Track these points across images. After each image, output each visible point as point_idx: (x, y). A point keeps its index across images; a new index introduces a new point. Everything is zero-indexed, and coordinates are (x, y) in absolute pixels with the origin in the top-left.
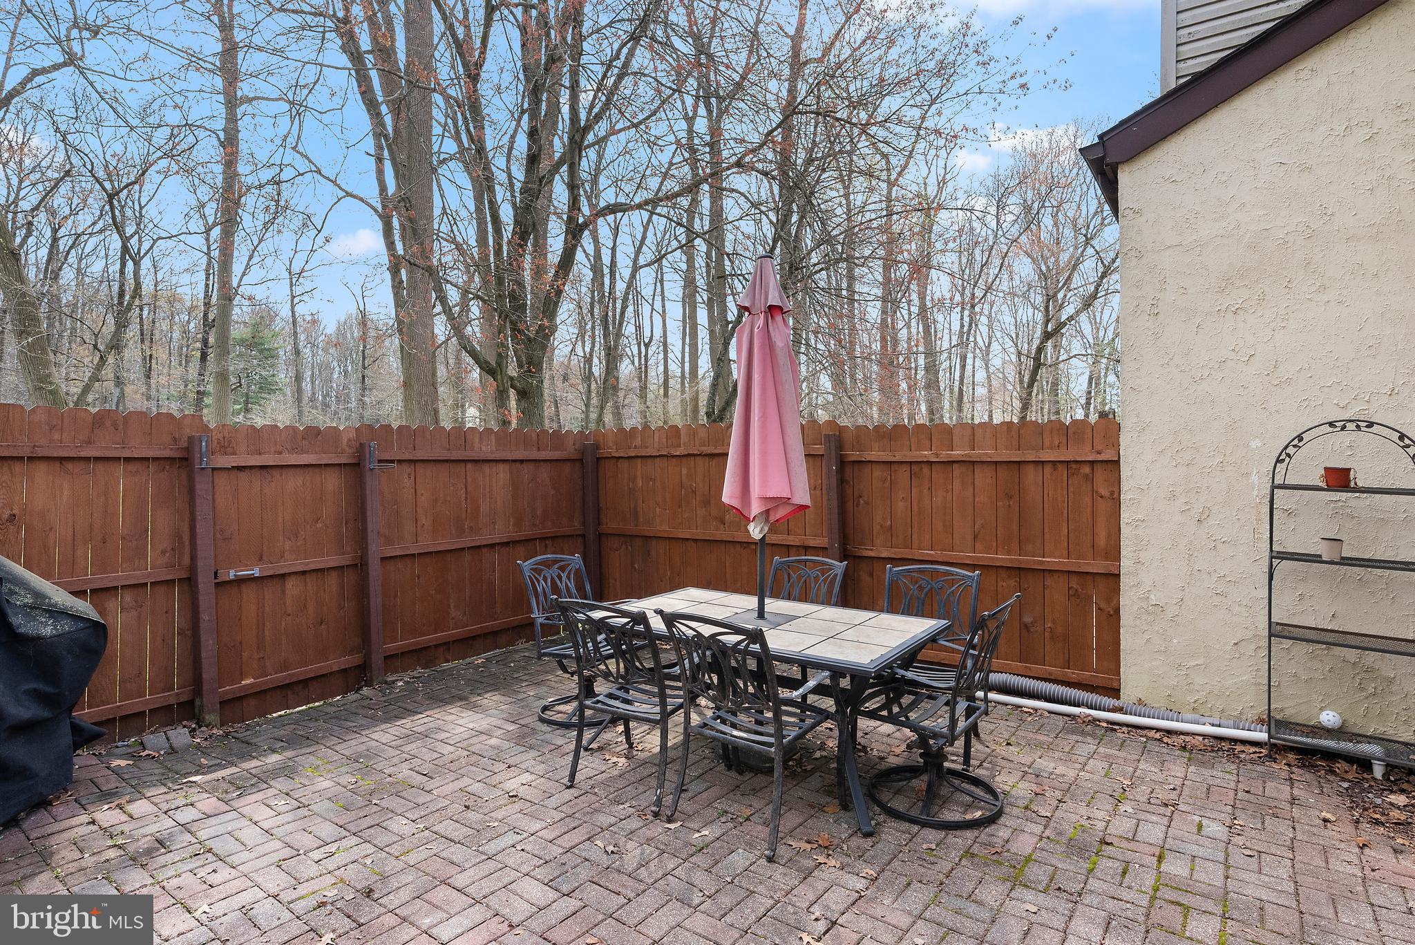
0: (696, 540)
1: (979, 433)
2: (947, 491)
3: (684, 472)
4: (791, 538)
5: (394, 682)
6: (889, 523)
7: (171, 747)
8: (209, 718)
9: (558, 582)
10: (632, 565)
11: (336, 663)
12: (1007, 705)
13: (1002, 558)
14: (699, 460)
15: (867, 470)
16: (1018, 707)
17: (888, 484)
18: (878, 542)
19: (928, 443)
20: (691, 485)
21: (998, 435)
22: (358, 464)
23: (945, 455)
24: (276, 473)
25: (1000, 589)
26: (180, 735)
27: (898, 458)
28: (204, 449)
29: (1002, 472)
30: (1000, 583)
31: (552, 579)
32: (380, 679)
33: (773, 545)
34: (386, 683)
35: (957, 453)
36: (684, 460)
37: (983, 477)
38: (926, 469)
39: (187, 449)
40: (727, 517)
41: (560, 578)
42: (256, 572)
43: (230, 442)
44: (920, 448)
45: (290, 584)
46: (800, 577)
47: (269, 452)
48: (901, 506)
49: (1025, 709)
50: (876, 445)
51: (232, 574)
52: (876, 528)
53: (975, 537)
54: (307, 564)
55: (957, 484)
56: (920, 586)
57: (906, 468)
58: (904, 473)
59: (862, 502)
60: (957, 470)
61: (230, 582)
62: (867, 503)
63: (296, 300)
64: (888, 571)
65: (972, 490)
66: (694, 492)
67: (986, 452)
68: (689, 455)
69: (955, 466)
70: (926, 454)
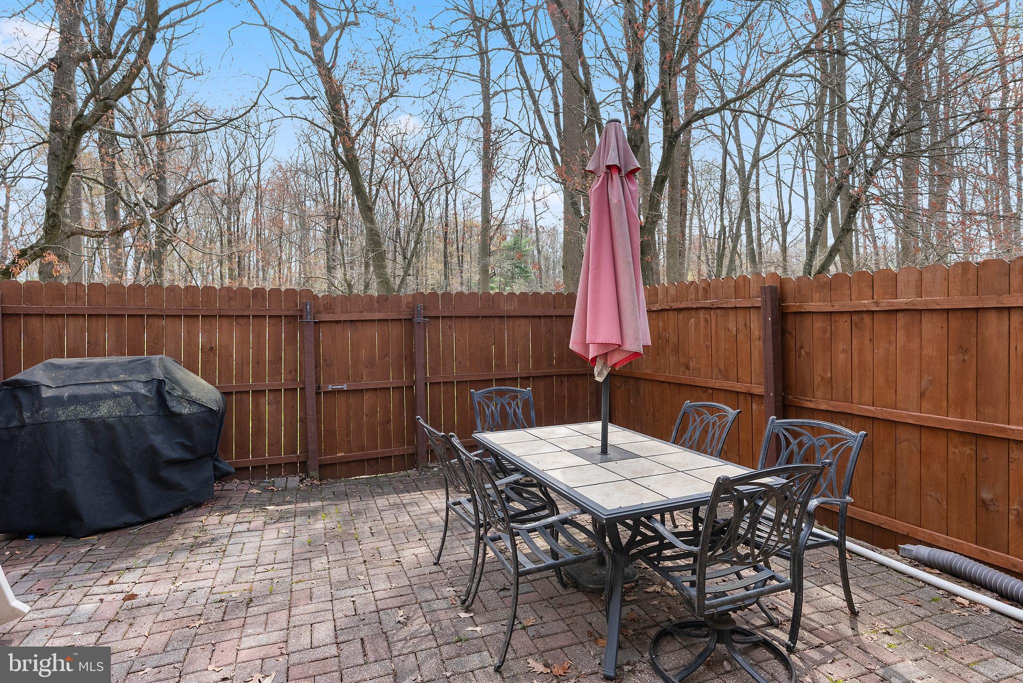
0: (669, 383)
1: (927, 276)
2: (890, 343)
3: (661, 325)
4: (739, 385)
5: (433, 468)
6: (829, 375)
7: (286, 487)
8: (312, 473)
9: (508, 408)
10: (629, 401)
11: (396, 450)
12: (939, 589)
13: (952, 420)
14: (671, 313)
15: (807, 321)
16: (950, 594)
17: (828, 335)
18: (819, 393)
19: (869, 291)
20: (666, 336)
21: (951, 278)
22: (411, 320)
23: (886, 303)
24: (359, 325)
25: (951, 457)
26: (293, 481)
27: (836, 309)
28: (308, 310)
29: (955, 322)
30: (952, 450)
31: (502, 405)
32: (424, 464)
33: (726, 390)
34: (427, 467)
35: (901, 301)
36: (660, 314)
37: (930, 327)
38: (867, 319)
39: (301, 310)
40: (691, 364)
41: (510, 405)
42: (345, 387)
43: (331, 305)
44: (861, 297)
45: (367, 396)
46: (702, 421)
47: (355, 312)
48: (841, 358)
49: (959, 599)
50: (816, 296)
51: (330, 388)
52: (817, 379)
53: (922, 395)
54: (378, 384)
55: (901, 335)
56: (801, 442)
57: (846, 318)
58: (843, 325)
59: (803, 353)
60: (901, 319)
61: (330, 392)
62: (808, 354)
63: (538, 218)
64: (770, 421)
65: (918, 341)
66: (667, 341)
67: (937, 299)
68: (663, 310)
69: (900, 315)
70: (866, 303)
